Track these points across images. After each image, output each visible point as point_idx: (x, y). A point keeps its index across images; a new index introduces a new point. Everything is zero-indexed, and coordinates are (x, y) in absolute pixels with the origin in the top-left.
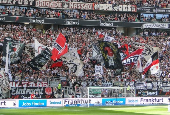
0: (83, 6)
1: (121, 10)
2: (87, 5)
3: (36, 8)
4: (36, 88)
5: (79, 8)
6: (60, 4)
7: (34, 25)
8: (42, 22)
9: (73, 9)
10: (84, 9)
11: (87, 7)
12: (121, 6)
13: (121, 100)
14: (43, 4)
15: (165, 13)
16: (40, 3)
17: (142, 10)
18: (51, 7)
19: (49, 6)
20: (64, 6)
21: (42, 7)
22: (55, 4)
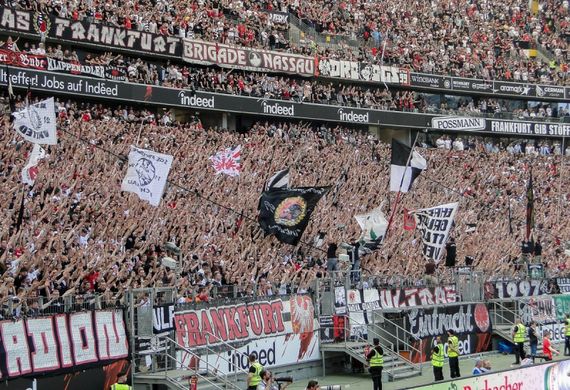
0: (293, 65)
1: (376, 79)
2: (303, 60)
3: (189, 65)
5: (286, 68)
6: (242, 55)
8: (210, 104)
9: (273, 71)
10: (296, 71)
11: (302, 67)
14: (202, 53)
15: (470, 90)
16: (193, 50)
17: (422, 81)
18: (220, 61)
19: (214, 59)
20: (251, 61)
21: (199, 62)
22: (230, 55)
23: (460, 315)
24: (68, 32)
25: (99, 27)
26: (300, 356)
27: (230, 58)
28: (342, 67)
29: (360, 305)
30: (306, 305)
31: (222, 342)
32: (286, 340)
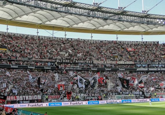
0: (112, 63)
1: (128, 63)
3: (94, 64)
4: (95, 96)
7: (93, 71)
8: (96, 69)
9: (108, 64)
11: (114, 63)
12: (128, 62)
13: (129, 100)
15: (146, 64)
16: (95, 62)
17: (137, 63)
19: (98, 63)
20: (105, 63)
21: (96, 64)
24: (75, 62)
25: (80, 61)
26: (69, 100)
27: (101, 62)
28: (121, 62)
29: (80, 95)
31: (56, 98)
32: (66, 99)
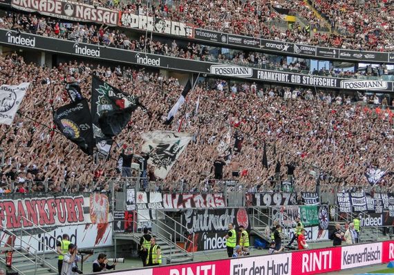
0: (100, 16)
1: (167, 31)
2: (109, 13)
5: (94, 19)
6: (59, 6)
8: (32, 44)
9: (83, 21)
10: (103, 22)
11: (108, 18)
12: (168, 22)
14: (27, 2)
15: (241, 45)
17: (204, 35)
18: (41, 10)
19: (36, 7)
20: (66, 11)
21: (24, 9)
22: (49, 5)
23: (225, 217)
26: (96, 242)
27: (49, 7)
28: (141, 20)
29: (147, 204)
30: (102, 201)
31: (34, 226)
32: (86, 228)
